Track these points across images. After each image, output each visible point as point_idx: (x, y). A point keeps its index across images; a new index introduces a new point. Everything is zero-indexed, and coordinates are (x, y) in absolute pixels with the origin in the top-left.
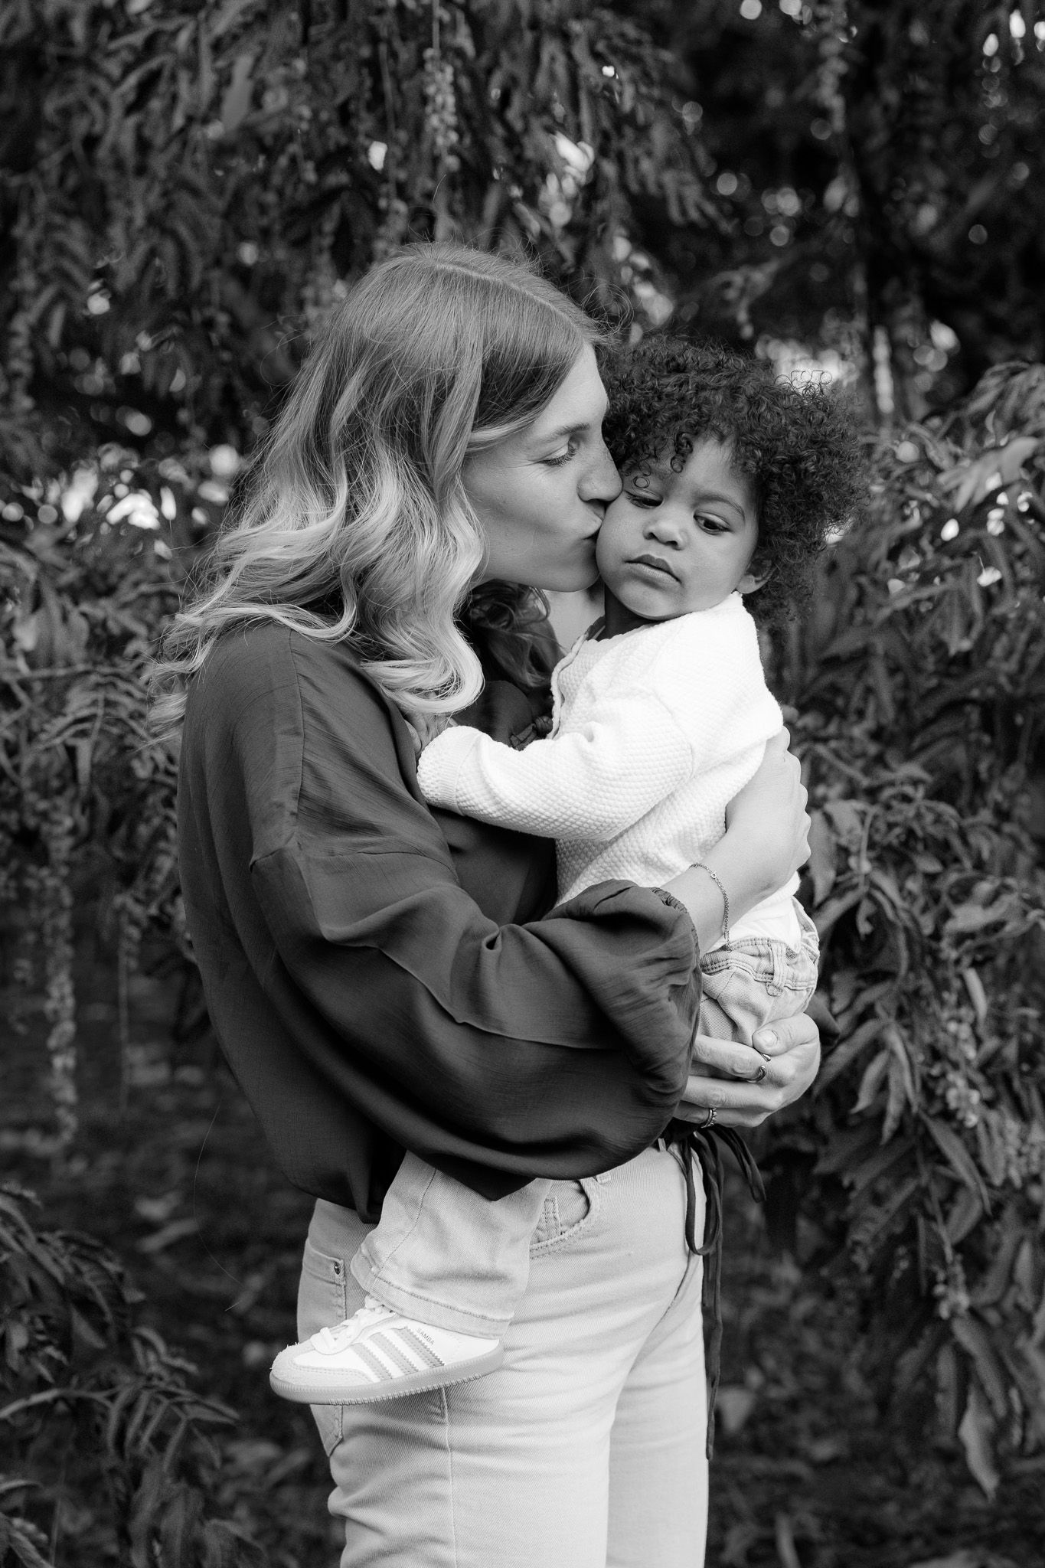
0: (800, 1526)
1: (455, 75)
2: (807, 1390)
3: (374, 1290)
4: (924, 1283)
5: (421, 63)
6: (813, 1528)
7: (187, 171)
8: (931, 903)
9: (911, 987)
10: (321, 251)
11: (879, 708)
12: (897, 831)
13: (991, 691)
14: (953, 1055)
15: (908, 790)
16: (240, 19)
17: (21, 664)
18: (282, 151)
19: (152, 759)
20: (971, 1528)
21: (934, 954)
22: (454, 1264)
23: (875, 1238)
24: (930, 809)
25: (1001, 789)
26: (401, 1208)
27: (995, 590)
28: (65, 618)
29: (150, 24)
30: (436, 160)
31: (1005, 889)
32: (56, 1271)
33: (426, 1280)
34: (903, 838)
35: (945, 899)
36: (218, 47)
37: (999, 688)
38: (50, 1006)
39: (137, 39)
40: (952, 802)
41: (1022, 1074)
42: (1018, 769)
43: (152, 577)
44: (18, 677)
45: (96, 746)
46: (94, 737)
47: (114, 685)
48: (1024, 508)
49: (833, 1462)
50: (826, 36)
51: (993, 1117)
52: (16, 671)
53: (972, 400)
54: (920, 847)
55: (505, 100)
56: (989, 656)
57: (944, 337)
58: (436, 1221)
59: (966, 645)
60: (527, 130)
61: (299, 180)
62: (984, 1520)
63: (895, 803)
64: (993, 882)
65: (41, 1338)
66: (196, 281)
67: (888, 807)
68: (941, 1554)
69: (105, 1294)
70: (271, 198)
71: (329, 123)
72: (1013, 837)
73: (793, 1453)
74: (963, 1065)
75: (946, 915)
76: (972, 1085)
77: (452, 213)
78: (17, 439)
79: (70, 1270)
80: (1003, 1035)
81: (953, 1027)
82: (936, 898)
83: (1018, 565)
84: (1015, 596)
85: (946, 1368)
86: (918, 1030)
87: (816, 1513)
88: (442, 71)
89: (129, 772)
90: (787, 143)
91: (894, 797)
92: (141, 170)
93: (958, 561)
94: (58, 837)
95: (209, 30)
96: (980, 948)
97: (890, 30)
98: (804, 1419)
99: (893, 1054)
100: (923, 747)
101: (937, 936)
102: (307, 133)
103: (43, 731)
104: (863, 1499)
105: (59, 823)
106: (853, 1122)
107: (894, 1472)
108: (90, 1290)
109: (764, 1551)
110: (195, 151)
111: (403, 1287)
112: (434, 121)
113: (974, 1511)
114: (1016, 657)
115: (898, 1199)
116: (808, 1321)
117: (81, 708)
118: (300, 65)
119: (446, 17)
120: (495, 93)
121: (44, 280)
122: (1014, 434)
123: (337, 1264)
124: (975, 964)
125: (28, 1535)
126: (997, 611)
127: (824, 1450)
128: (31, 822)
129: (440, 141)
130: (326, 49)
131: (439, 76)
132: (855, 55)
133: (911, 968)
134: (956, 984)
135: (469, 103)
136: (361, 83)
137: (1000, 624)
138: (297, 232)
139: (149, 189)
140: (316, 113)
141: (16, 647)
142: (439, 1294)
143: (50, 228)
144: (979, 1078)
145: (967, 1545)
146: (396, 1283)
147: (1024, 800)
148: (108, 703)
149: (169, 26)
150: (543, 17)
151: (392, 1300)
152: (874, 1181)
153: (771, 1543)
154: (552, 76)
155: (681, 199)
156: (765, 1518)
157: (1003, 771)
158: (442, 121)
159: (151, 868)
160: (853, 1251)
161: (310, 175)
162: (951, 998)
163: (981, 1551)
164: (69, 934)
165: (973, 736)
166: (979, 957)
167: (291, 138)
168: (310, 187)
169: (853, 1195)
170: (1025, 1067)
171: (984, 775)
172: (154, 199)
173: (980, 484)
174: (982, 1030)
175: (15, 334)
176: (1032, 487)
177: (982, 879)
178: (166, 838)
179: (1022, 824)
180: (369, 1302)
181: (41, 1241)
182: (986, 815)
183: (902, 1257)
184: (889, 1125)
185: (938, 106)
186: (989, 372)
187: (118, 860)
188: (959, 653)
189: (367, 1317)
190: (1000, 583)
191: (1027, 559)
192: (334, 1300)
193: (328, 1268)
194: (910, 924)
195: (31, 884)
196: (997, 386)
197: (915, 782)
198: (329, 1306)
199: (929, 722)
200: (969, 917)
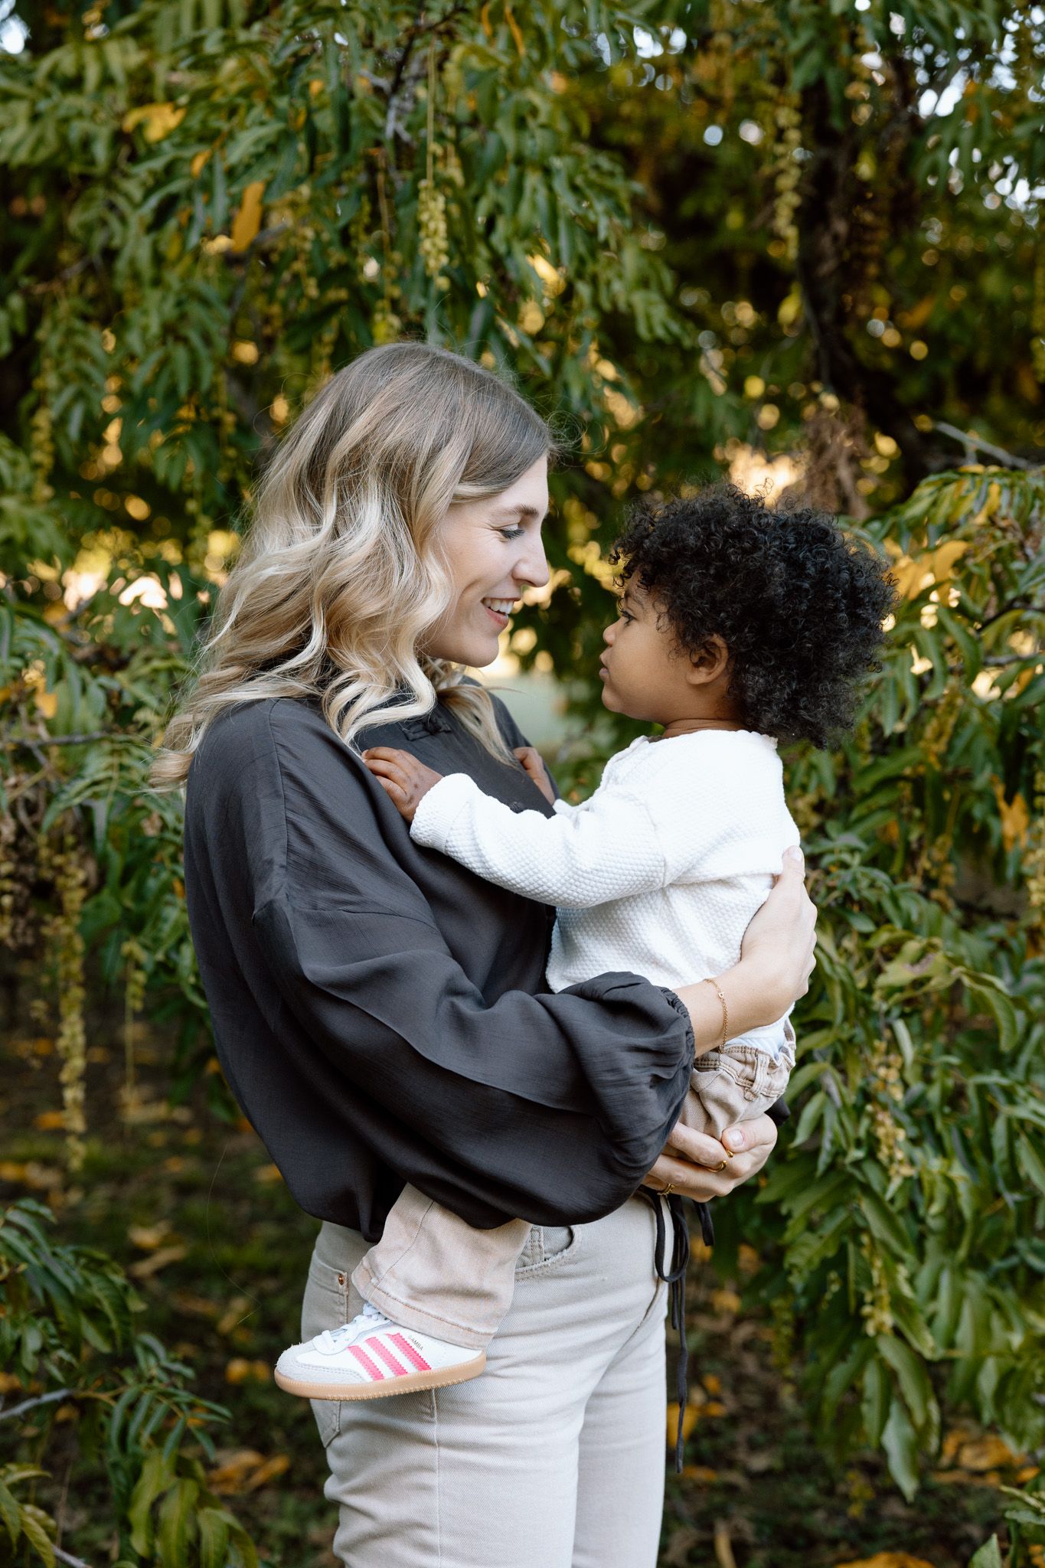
0: (737, 1530)
1: (447, 203)
2: (745, 1408)
3: (373, 1300)
4: (853, 1303)
5: (416, 193)
6: (748, 1530)
7: (198, 282)
8: (865, 960)
9: (845, 1036)
10: (321, 359)
11: (821, 784)
12: (836, 894)
13: (921, 770)
14: (882, 1097)
15: (846, 857)
16: (253, 150)
17: (42, 731)
18: (288, 267)
19: (162, 818)
20: (893, 1533)
21: (866, 1006)
22: (446, 1281)
23: (810, 1261)
24: (864, 874)
25: (929, 858)
26: (402, 1227)
27: (926, 678)
28: (84, 690)
29: (169, 153)
30: (427, 281)
31: (932, 947)
32: (68, 1282)
33: (421, 1293)
34: (840, 900)
35: (877, 956)
36: (231, 174)
37: (930, 766)
38: (62, 1043)
39: (158, 164)
40: (885, 869)
41: (944, 1116)
42: (945, 841)
43: (161, 653)
44: (39, 742)
45: (112, 806)
46: (110, 799)
47: (128, 752)
48: (954, 604)
49: (767, 1474)
50: (781, 172)
51: (918, 1154)
52: (38, 736)
53: (910, 506)
54: (856, 909)
55: (490, 225)
56: (921, 737)
57: (886, 445)
58: (433, 1241)
59: (900, 727)
60: (509, 253)
61: (303, 295)
62: (903, 1527)
63: (833, 869)
64: (920, 942)
65: (54, 1341)
66: (205, 385)
67: (827, 872)
68: (864, 1556)
69: (112, 1304)
70: (276, 309)
71: (330, 243)
72: (940, 903)
73: (731, 1464)
74: (891, 1107)
75: (878, 971)
76: (898, 1124)
77: (442, 330)
78: (39, 525)
79: (80, 1281)
80: (928, 1080)
81: (882, 1072)
82: (869, 954)
83: (948, 656)
84: (945, 684)
85: (871, 1381)
86: (851, 1075)
87: (752, 1519)
88: (435, 199)
89: (137, 830)
90: (744, 262)
91: (833, 864)
92: (157, 282)
93: (894, 651)
94: (71, 889)
95: (224, 159)
96: (908, 1002)
97: (840, 165)
98: (742, 1433)
99: (828, 1094)
100: (861, 819)
101: (869, 989)
102: (310, 253)
103: (63, 791)
104: (795, 1508)
105: (73, 876)
106: (791, 1156)
107: (822, 1482)
108: (98, 1301)
109: (703, 1554)
110: (206, 266)
111: (400, 1298)
112: (427, 245)
113: (896, 1519)
114: (945, 739)
115: (830, 1227)
116: (748, 1346)
117: (98, 771)
118: (305, 190)
119: (439, 151)
120: (481, 219)
121: (65, 380)
122: (946, 537)
123: (341, 1276)
124: (903, 1016)
125: (38, 1521)
126: (929, 696)
127: (759, 1462)
128: (47, 874)
129: (432, 263)
130: (330, 176)
131: (432, 205)
132: (809, 189)
133: (846, 1019)
134: (887, 1034)
135: (459, 229)
136: (361, 209)
137: (932, 706)
138: (300, 342)
139: (164, 299)
140: (318, 234)
141: (37, 716)
142: (431, 1306)
143: (70, 333)
144: (905, 1119)
145: (890, 1549)
146: (393, 1294)
147: (950, 868)
148: (122, 767)
149: (187, 153)
150: (527, 152)
151: (389, 1310)
152: (810, 1210)
153: (710, 1546)
154: (534, 206)
155: (648, 317)
156: (706, 1523)
157: (933, 842)
158: (434, 245)
159: (159, 919)
160: (790, 1273)
161: (312, 291)
162: (881, 1045)
163: (901, 1555)
164: (81, 978)
165: (905, 810)
166: (907, 1010)
167: (296, 258)
168: (311, 301)
169: (790, 1223)
170: (947, 1110)
171: (914, 846)
172: (169, 310)
173: (914, 582)
174: (909, 1076)
175: (37, 428)
176: (960, 586)
177: (910, 939)
178: (172, 891)
179: (949, 891)
180: (367, 1310)
181: (54, 1254)
182: (915, 882)
183: (833, 1282)
184: (824, 1160)
185: (883, 236)
186: (924, 482)
187: (126, 910)
188: (893, 734)
189: (364, 1324)
190: (931, 672)
191: (956, 650)
192: (337, 1308)
193: (333, 1279)
194: (845, 979)
195: (46, 931)
196: (931, 494)
197: (853, 851)
198: (332, 1313)
199: (866, 796)
200: (898, 973)
